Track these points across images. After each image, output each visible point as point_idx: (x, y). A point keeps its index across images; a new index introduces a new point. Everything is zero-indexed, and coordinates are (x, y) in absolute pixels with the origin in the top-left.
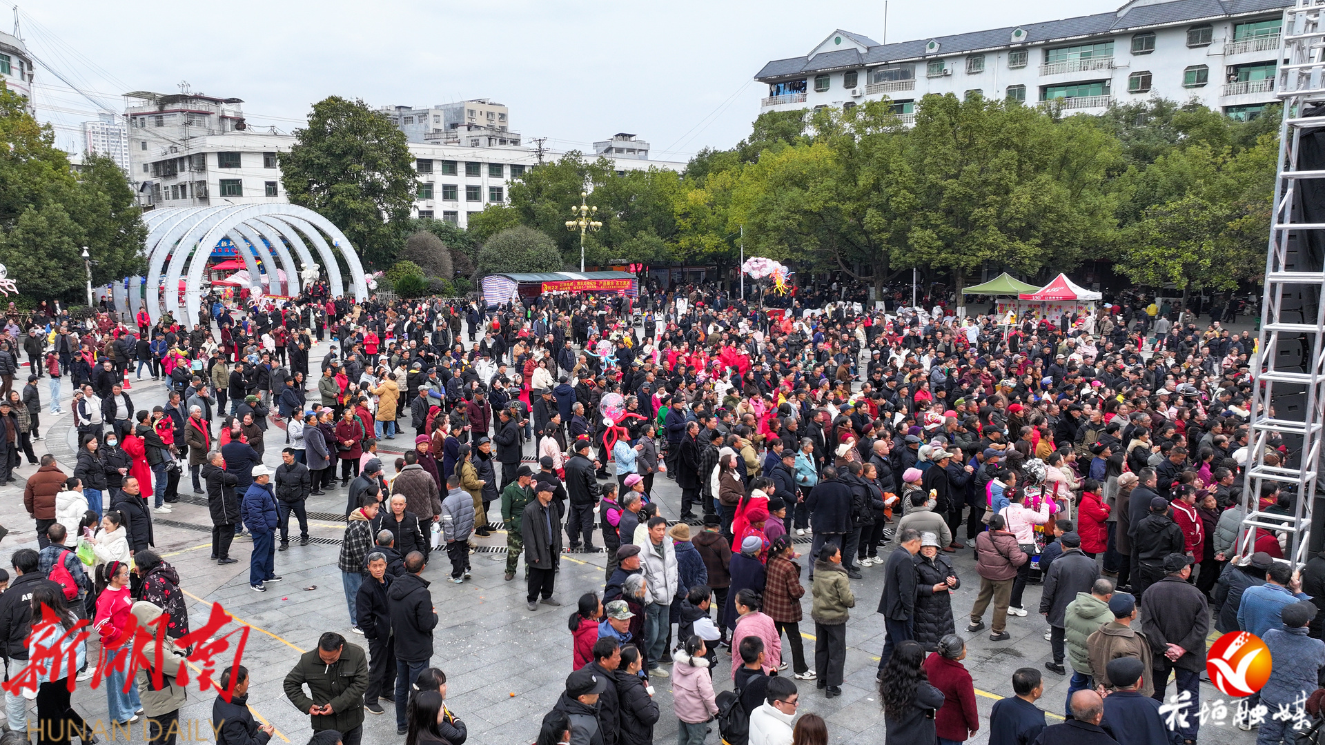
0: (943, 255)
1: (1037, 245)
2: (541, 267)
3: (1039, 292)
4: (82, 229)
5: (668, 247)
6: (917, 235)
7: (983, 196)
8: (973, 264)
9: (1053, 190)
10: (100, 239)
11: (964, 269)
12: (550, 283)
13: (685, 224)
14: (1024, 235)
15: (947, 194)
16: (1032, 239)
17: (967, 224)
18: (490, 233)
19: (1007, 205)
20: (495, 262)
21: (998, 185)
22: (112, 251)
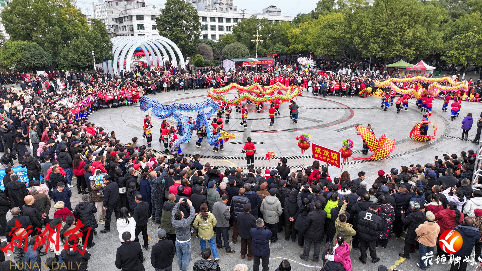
0: (380, 53)
1: (414, 50)
2: (243, 56)
3: (414, 66)
4: (92, 45)
5: (286, 49)
6: (372, 46)
7: (395, 32)
8: (391, 57)
9: (421, 30)
10: (97, 48)
11: (387, 58)
12: (246, 62)
13: (292, 41)
14: (409, 46)
15: (383, 32)
16: (412, 48)
17: (389, 42)
18: (226, 43)
19: (404, 36)
20: (227, 54)
21: (401, 29)
22: (101, 52)
